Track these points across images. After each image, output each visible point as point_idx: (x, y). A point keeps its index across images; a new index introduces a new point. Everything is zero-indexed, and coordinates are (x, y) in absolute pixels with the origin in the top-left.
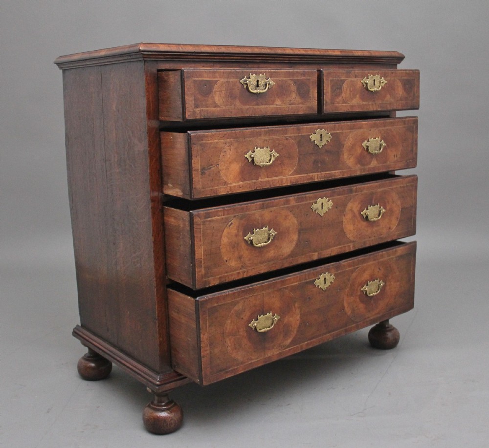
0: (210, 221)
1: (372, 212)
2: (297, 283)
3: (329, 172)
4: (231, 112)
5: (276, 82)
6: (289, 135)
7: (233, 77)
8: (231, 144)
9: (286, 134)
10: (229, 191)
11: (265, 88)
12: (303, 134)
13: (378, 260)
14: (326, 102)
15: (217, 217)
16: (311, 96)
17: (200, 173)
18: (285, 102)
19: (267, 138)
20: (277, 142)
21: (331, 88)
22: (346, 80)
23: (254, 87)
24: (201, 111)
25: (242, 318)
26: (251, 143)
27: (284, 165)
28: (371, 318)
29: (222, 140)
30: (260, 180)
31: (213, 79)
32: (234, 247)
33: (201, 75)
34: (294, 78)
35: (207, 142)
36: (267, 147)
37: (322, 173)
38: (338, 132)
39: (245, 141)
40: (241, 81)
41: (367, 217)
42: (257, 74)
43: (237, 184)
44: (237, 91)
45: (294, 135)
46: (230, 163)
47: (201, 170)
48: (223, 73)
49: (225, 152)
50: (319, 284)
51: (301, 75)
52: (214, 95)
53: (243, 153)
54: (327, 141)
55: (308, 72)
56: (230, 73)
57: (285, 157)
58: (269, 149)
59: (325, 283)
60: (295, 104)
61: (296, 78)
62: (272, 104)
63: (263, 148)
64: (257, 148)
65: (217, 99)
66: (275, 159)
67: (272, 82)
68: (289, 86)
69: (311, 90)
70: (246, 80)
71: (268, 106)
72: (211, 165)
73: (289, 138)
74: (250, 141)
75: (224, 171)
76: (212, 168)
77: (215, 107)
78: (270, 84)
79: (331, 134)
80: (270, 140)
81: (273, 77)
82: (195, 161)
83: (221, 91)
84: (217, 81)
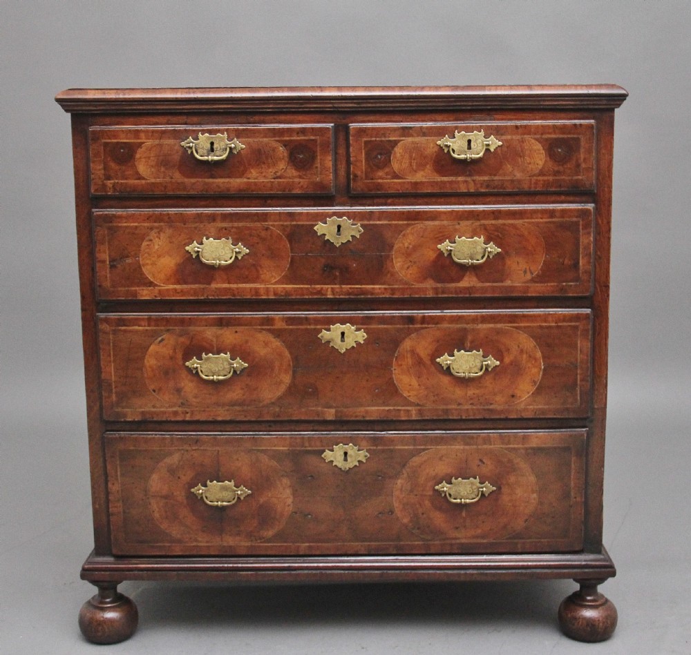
0: (125, 331)
2: (286, 448)
3: (360, 286)
4: (165, 187)
5: (248, 144)
6: (271, 223)
7: (169, 138)
8: (160, 230)
9: (265, 221)
11: (223, 154)
12: (299, 223)
13: (477, 445)
14: (356, 176)
15: (137, 328)
16: (319, 165)
17: (108, 266)
18: (264, 174)
19: (226, 225)
20: (248, 232)
21: (366, 154)
22: (399, 141)
23: (205, 151)
24: (114, 185)
25: (179, 478)
26: (197, 231)
27: (262, 267)
29: (146, 224)
30: (214, 286)
31: (135, 141)
32: (166, 373)
33: (115, 134)
34: (285, 138)
35: (120, 225)
36: (228, 239)
37: (343, 286)
38: (378, 222)
39: (187, 228)
40: (183, 144)
41: (449, 368)
42: (210, 132)
43: (171, 287)
44: (177, 157)
45: (281, 223)
46: (159, 256)
47: (110, 262)
48: (153, 132)
49: (151, 240)
50: (332, 459)
51: (298, 133)
52: (136, 163)
53: (183, 243)
54: (352, 236)
55: (313, 129)
56: (163, 132)
57: (263, 255)
58: (230, 241)
59: (346, 460)
60: (285, 178)
61: (287, 138)
62: (241, 177)
63: (219, 239)
64: (207, 239)
65: (142, 168)
66: (242, 257)
67: (239, 145)
68: (274, 150)
69: (318, 157)
70: (189, 142)
71: (231, 180)
72: (127, 257)
73: (271, 227)
74: (195, 228)
75: (148, 267)
76: (129, 261)
77: (137, 179)
78: (235, 148)
79: (362, 226)
80: (232, 227)
81: (242, 137)
82: (100, 250)
83: (149, 158)
84: (142, 143)
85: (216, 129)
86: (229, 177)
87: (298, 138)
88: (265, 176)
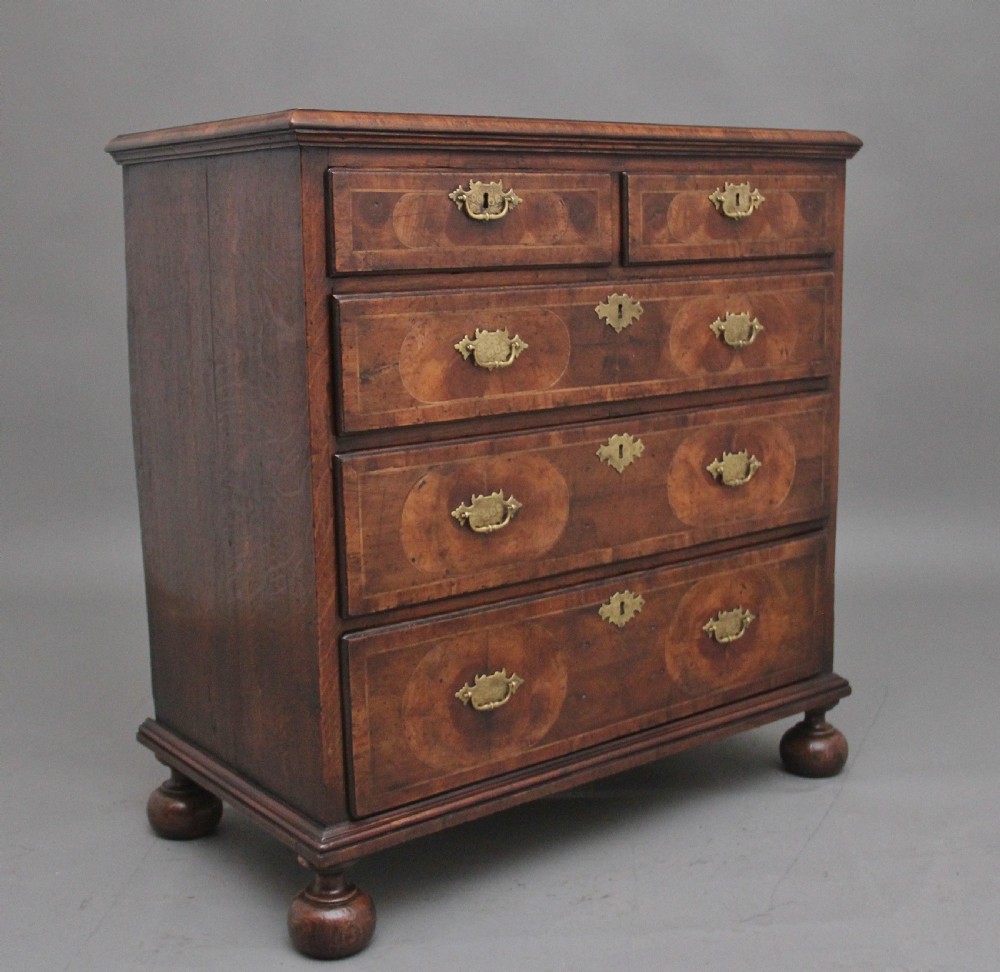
0: (378, 476)
1: (731, 466)
2: (561, 611)
3: (638, 383)
4: (431, 259)
5: (525, 197)
6: (551, 305)
7: (435, 186)
8: (426, 322)
9: (544, 303)
10: (421, 418)
11: (502, 211)
12: (579, 304)
13: (740, 566)
14: (634, 240)
15: (392, 469)
16: (599, 226)
17: (359, 380)
18: (543, 238)
19: (501, 310)
20: (525, 319)
21: (645, 211)
22: (676, 194)
23: (478, 207)
24: (366, 256)
25: (441, 681)
26: (467, 321)
27: (540, 367)
28: (726, 689)
29: (407, 315)
30: (486, 397)
31: (393, 191)
32: (428, 531)
33: (367, 181)
34: (563, 190)
35: (375, 317)
36: (503, 330)
37: (623, 384)
38: (657, 299)
39: (455, 317)
40: (451, 195)
41: (720, 476)
42: (484, 180)
43: (437, 404)
44: (444, 215)
45: (561, 305)
46: (423, 361)
47: (361, 374)
48: (415, 178)
49: (413, 338)
50: (608, 615)
51: (577, 183)
52: (394, 224)
53: (451, 340)
54: (632, 318)
55: (592, 177)
56: (429, 179)
57: (541, 350)
58: (506, 333)
59: (622, 612)
60: (565, 243)
61: (567, 190)
62: (517, 243)
63: (494, 330)
64: (480, 331)
65: (401, 231)
66: (520, 355)
67: (515, 198)
68: (552, 206)
69: (599, 215)
70: (460, 193)
71: (507, 247)
72: (383, 365)
73: (551, 312)
74: (466, 316)
75: (410, 377)
76: (385, 371)
77: (395, 248)
78: (513, 202)
79: (642, 304)
80: (508, 314)
81: (519, 188)
82: (347, 356)
83: (410, 216)
84: (401, 194)
85: (490, 175)
86: (505, 244)
87: (578, 190)
88: (543, 241)
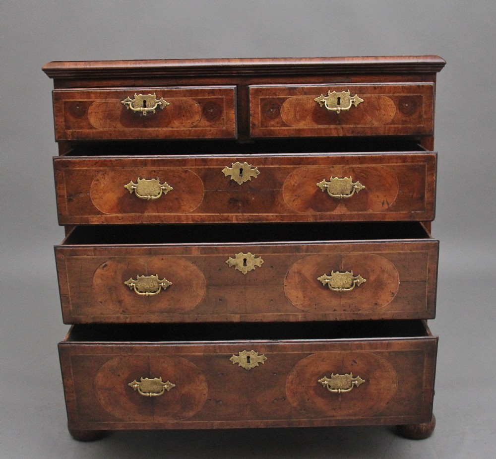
1: (338, 279)
3: (257, 214)
4: (111, 135)
5: (172, 102)
6: (189, 167)
7: (113, 97)
8: (105, 173)
9: (184, 166)
12: (211, 167)
14: (254, 125)
15: (86, 256)
16: (225, 118)
17: (67, 200)
18: (183, 124)
20: (172, 174)
21: (262, 108)
22: (286, 98)
24: (73, 133)
25: (119, 375)
26: (132, 173)
27: (182, 201)
29: (94, 168)
30: (146, 214)
31: (88, 100)
32: (110, 290)
33: (72, 95)
36: (156, 179)
37: (245, 214)
38: (271, 166)
39: (125, 171)
40: (123, 102)
41: (327, 285)
42: (144, 93)
43: (114, 215)
44: (118, 112)
45: (197, 167)
46: (104, 192)
47: (67, 197)
48: (100, 93)
49: (98, 180)
50: (238, 361)
51: (209, 93)
52: (88, 117)
53: (122, 182)
54: (251, 177)
55: (220, 90)
56: (109, 93)
57: (183, 191)
58: (158, 181)
59: (248, 362)
60: (200, 127)
61: (201, 97)
62: (166, 126)
63: (150, 179)
64: (141, 179)
65: (93, 120)
66: (167, 193)
67: (165, 102)
68: (191, 106)
69: (225, 111)
70: (128, 101)
71: (160, 129)
72: (81, 193)
73: (190, 171)
74: (132, 171)
75: (97, 200)
76: (82, 195)
77: (89, 129)
78: (162, 105)
79: (259, 169)
80: (160, 171)
81: (167, 97)
82: (60, 188)
83: (98, 113)
84: (92, 102)
85: (147, 91)
86: (158, 127)
87: (209, 97)
88: (184, 126)
